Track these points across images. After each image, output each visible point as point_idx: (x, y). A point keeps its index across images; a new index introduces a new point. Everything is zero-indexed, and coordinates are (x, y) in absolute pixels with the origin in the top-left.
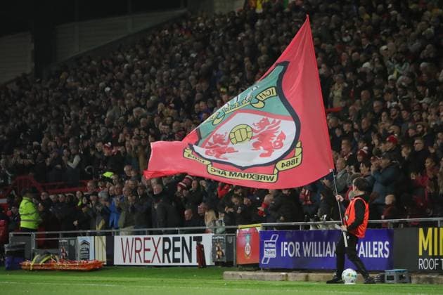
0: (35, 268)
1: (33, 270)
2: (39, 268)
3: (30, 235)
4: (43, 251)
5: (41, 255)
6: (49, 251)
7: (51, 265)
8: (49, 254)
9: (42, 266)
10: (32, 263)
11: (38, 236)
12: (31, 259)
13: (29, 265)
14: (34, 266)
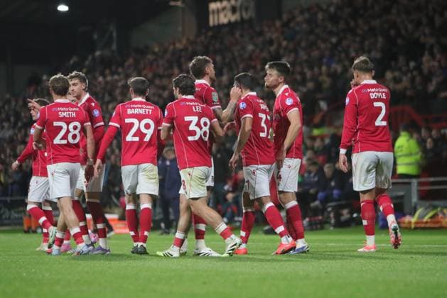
0: (419, 225)
1: (416, 228)
2: (423, 225)
3: (409, 184)
4: (427, 203)
5: (426, 209)
6: (436, 203)
7: (438, 222)
8: (435, 207)
9: (427, 223)
10: (414, 220)
11: (420, 184)
12: (412, 214)
13: (410, 223)
14: (416, 223)
